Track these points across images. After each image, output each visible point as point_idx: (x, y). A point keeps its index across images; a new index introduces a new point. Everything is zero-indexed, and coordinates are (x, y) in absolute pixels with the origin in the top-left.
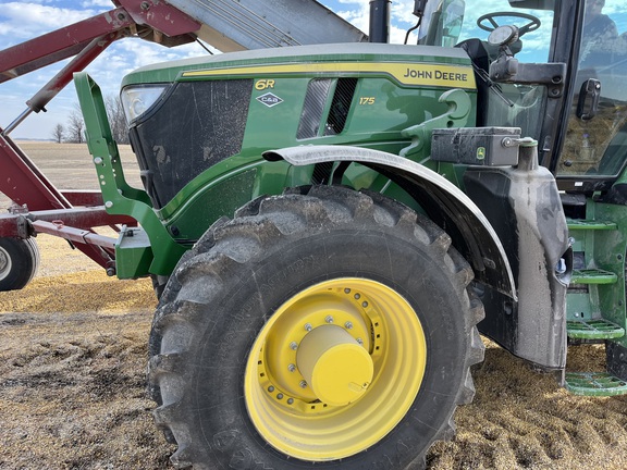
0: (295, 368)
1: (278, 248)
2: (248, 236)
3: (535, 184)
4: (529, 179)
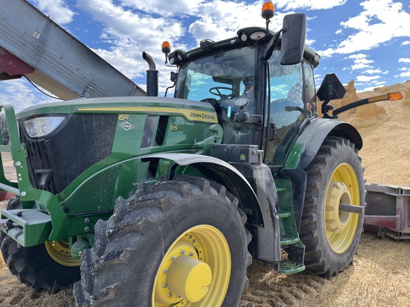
0: (166, 285)
1: (171, 211)
2: (153, 206)
3: (263, 171)
4: (261, 169)
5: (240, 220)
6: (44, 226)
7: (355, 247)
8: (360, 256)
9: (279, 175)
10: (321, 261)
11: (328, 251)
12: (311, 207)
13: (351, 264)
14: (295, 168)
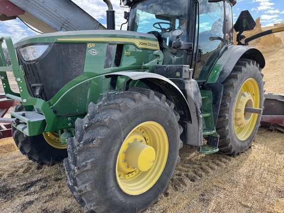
0: (125, 161)
1: (127, 112)
2: (115, 109)
3: (192, 84)
4: (190, 83)
5: (175, 118)
6: (41, 122)
7: (253, 136)
8: (256, 142)
9: (203, 87)
10: (229, 145)
11: (235, 139)
12: (225, 109)
13: (250, 147)
14: (215, 82)
